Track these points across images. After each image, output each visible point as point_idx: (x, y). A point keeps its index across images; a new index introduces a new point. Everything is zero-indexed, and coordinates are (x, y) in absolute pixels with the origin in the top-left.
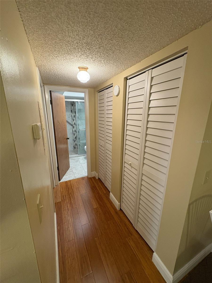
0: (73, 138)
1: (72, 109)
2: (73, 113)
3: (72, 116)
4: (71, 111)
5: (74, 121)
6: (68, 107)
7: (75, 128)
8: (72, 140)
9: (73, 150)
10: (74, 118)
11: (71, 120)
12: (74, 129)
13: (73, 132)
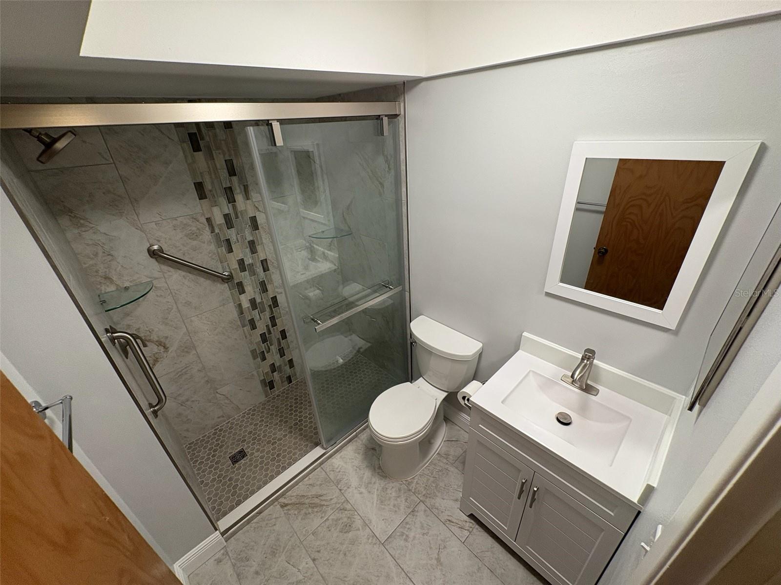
1: (201, 174)
2: (215, 204)
3: (208, 220)
4: (193, 193)
5: (230, 250)
7: (248, 288)
10: (232, 234)
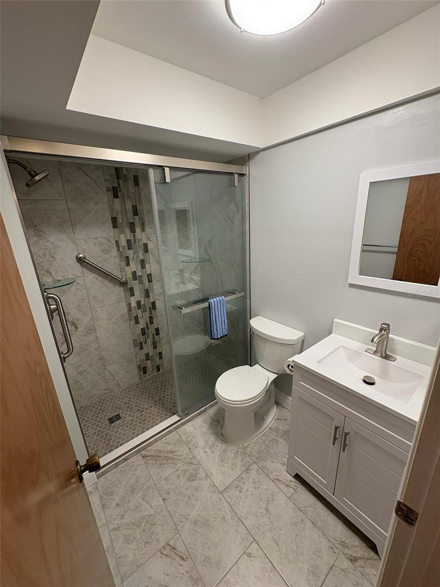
1: (117, 212)
2: (122, 232)
3: (117, 242)
4: (110, 224)
5: (128, 264)
6: (97, 203)
7: (137, 293)
8: (132, 342)
10: (130, 253)
11: (117, 260)
12: (132, 298)
13: (130, 310)
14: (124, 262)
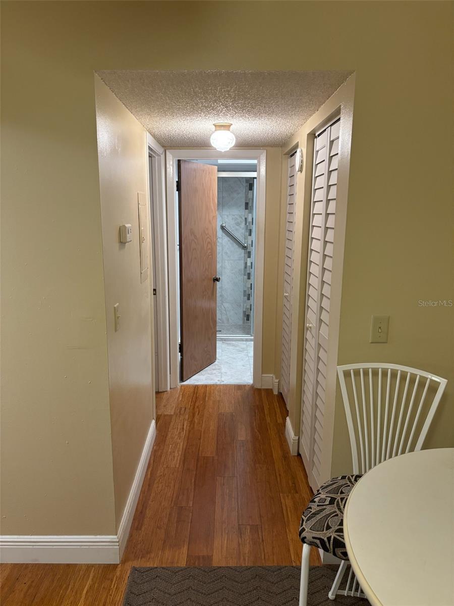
0: (245, 286)
1: (249, 199)
3: (246, 219)
5: (250, 235)
8: (243, 291)
9: (241, 323)
10: (252, 227)
11: (243, 231)
12: (248, 259)
13: (246, 267)
14: (248, 233)
